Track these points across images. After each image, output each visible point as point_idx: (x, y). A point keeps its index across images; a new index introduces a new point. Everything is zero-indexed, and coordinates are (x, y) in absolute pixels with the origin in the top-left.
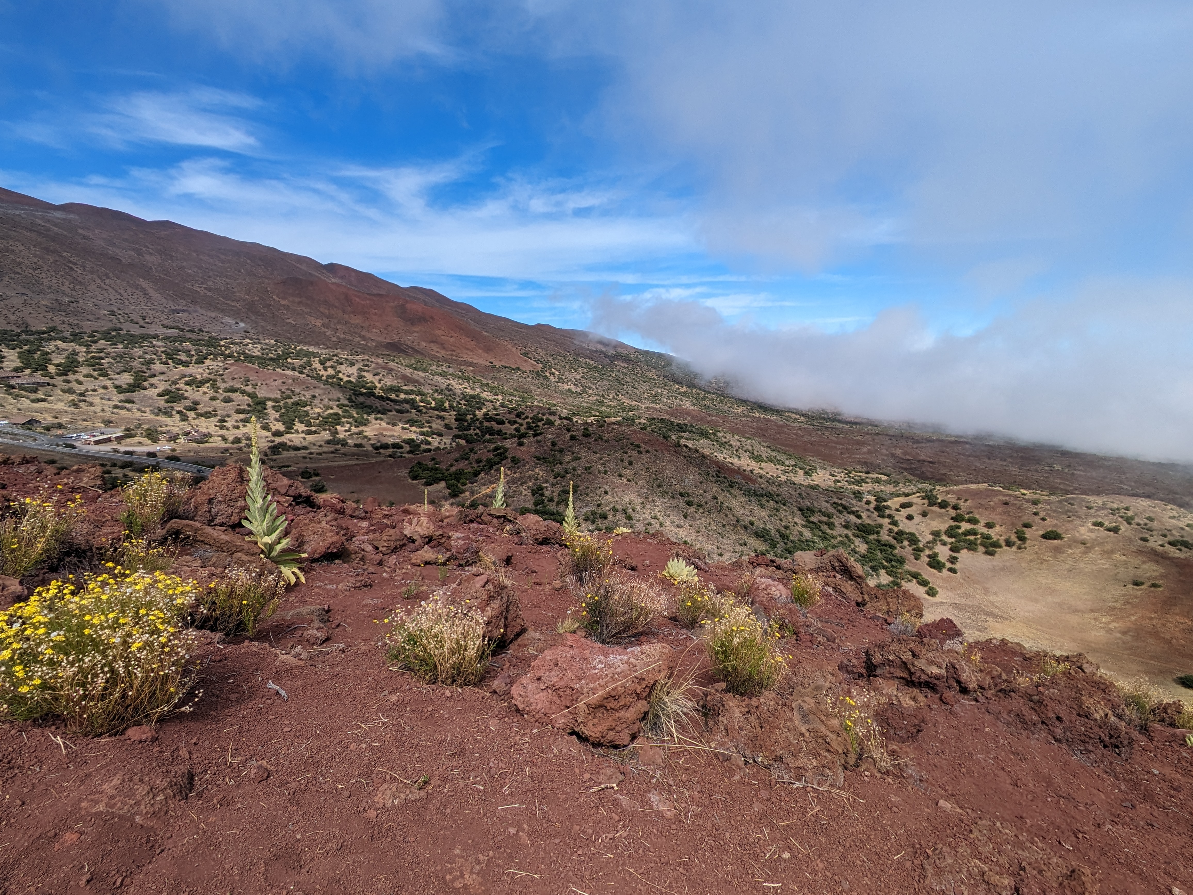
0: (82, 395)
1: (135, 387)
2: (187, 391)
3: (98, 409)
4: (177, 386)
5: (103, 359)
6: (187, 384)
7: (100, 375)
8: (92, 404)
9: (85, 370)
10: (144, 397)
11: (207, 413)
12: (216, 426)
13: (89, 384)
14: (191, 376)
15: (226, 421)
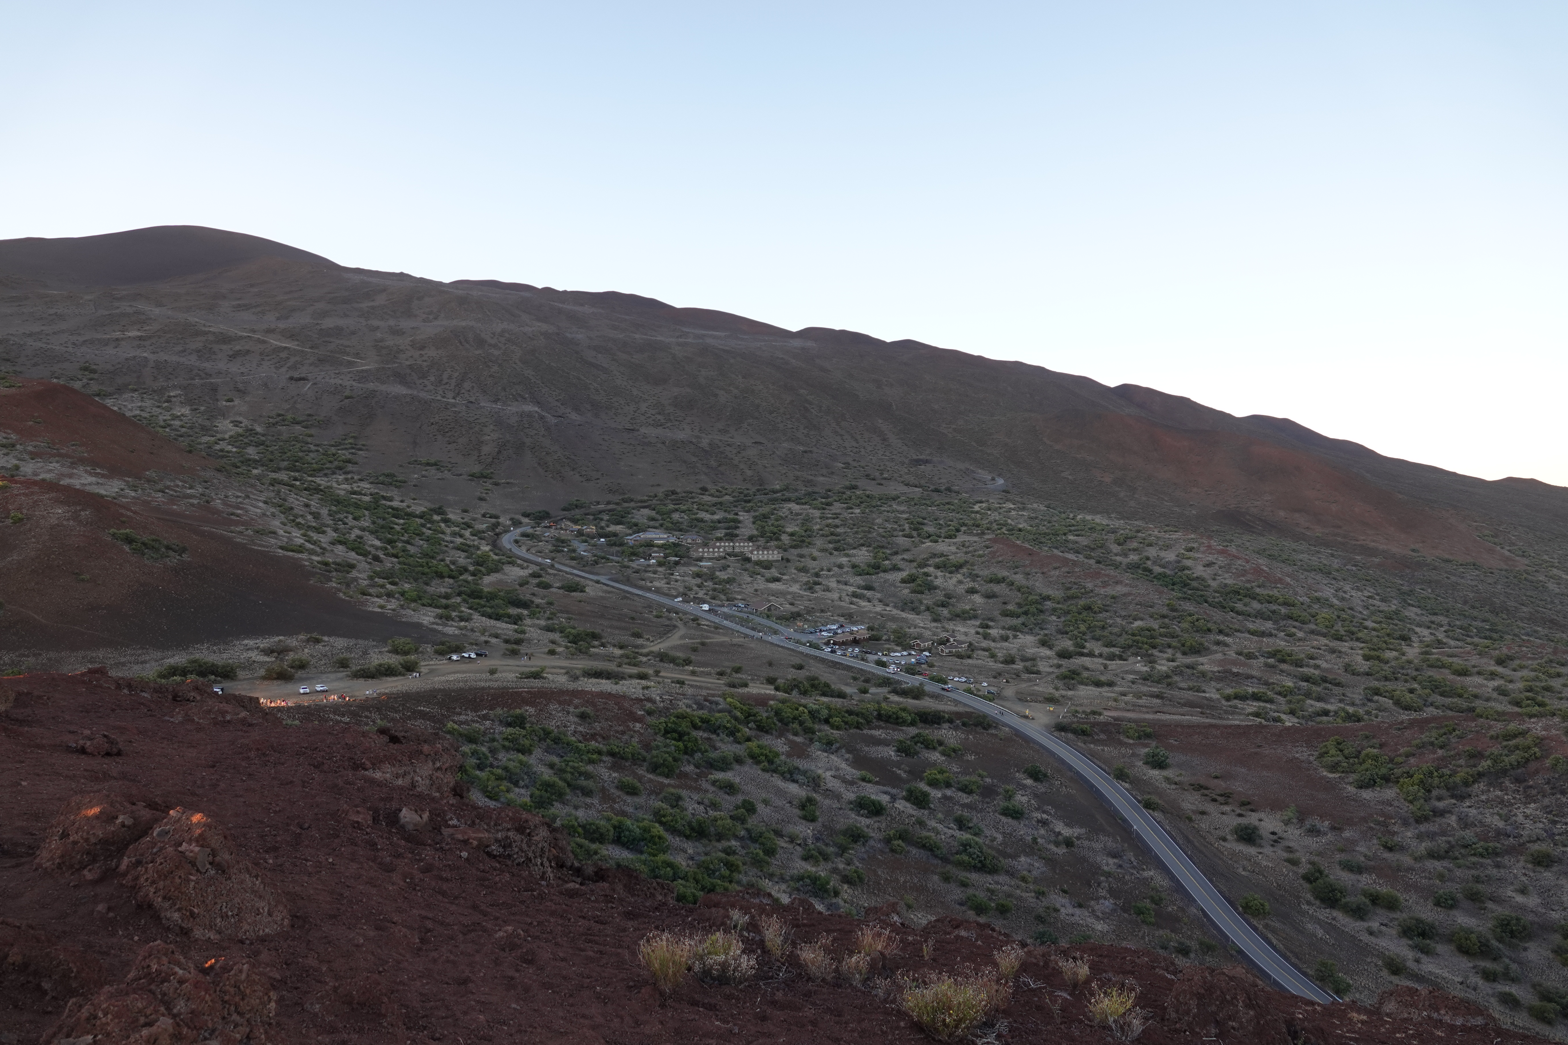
0: (817, 575)
1: (876, 568)
2: (936, 577)
3: (836, 596)
4: (926, 570)
5: (837, 526)
6: (937, 567)
7: (836, 549)
8: (828, 590)
9: (819, 542)
10: (885, 582)
11: (964, 612)
12: (978, 633)
13: (825, 561)
14: (942, 555)
15: (988, 627)
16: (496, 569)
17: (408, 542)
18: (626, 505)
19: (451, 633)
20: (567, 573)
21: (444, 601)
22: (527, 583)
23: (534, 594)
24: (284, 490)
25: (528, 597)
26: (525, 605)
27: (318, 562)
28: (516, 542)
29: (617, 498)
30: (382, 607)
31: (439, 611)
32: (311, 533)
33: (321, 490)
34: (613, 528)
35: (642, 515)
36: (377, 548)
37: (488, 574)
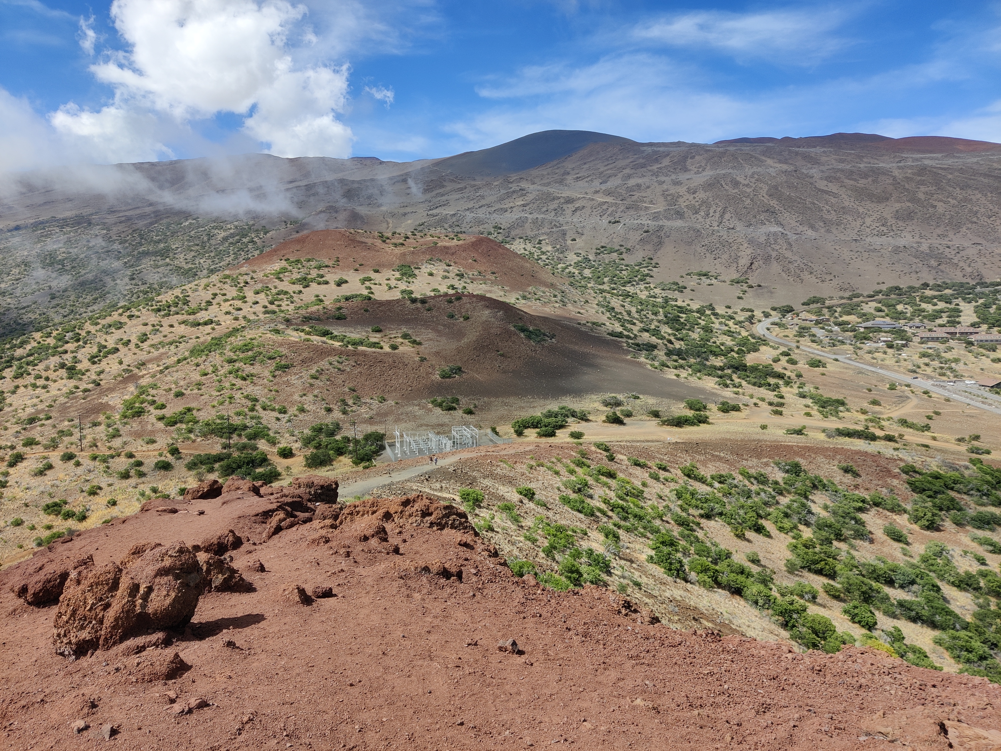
16: (754, 349)
17: (689, 330)
18: (855, 300)
19: (727, 396)
20: (809, 352)
21: (720, 372)
22: (779, 360)
23: (785, 369)
24: (608, 296)
27: (632, 344)
28: (768, 329)
29: (847, 294)
30: (678, 376)
31: (718, 379)
32: (627, 325)
33: (630, 296)
34: (845, 318)
35: (870, 307)
36: (669, 335)
37: (749, 353)
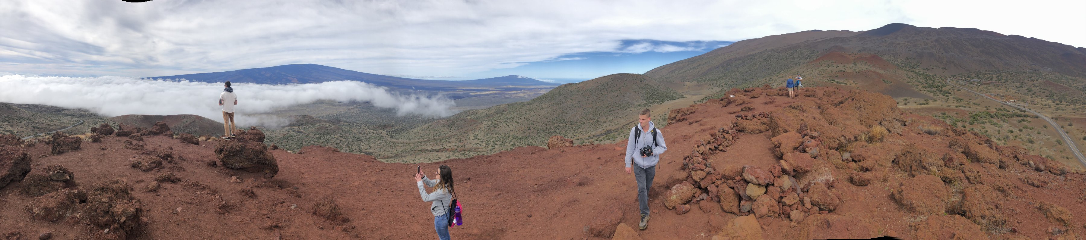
16: (945, 86)
24: (907, 71)
25: (951, 92)
26: (950, 93)
